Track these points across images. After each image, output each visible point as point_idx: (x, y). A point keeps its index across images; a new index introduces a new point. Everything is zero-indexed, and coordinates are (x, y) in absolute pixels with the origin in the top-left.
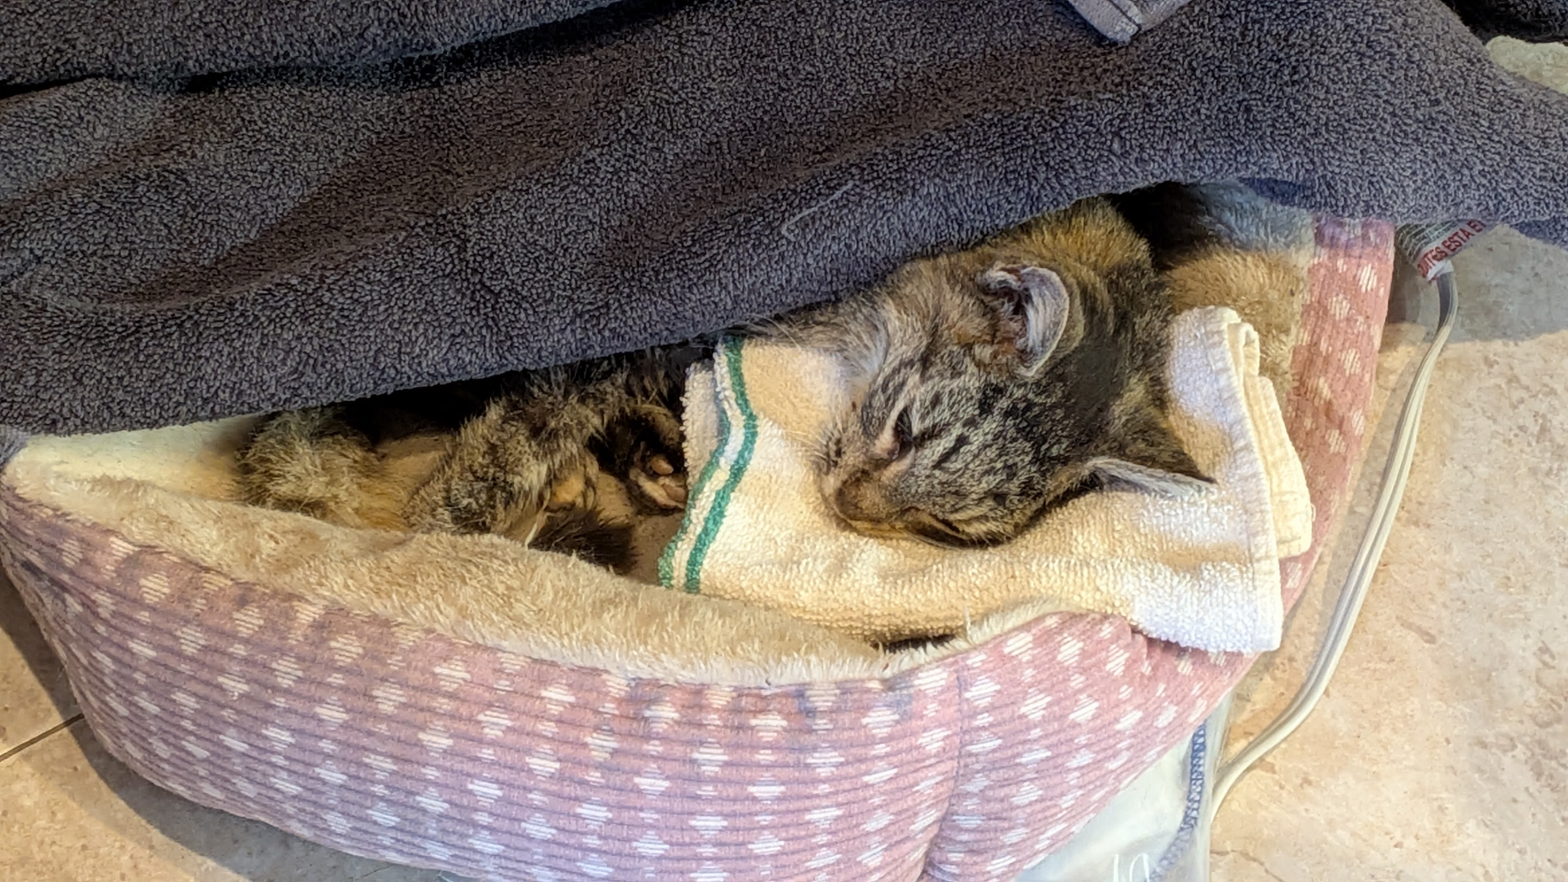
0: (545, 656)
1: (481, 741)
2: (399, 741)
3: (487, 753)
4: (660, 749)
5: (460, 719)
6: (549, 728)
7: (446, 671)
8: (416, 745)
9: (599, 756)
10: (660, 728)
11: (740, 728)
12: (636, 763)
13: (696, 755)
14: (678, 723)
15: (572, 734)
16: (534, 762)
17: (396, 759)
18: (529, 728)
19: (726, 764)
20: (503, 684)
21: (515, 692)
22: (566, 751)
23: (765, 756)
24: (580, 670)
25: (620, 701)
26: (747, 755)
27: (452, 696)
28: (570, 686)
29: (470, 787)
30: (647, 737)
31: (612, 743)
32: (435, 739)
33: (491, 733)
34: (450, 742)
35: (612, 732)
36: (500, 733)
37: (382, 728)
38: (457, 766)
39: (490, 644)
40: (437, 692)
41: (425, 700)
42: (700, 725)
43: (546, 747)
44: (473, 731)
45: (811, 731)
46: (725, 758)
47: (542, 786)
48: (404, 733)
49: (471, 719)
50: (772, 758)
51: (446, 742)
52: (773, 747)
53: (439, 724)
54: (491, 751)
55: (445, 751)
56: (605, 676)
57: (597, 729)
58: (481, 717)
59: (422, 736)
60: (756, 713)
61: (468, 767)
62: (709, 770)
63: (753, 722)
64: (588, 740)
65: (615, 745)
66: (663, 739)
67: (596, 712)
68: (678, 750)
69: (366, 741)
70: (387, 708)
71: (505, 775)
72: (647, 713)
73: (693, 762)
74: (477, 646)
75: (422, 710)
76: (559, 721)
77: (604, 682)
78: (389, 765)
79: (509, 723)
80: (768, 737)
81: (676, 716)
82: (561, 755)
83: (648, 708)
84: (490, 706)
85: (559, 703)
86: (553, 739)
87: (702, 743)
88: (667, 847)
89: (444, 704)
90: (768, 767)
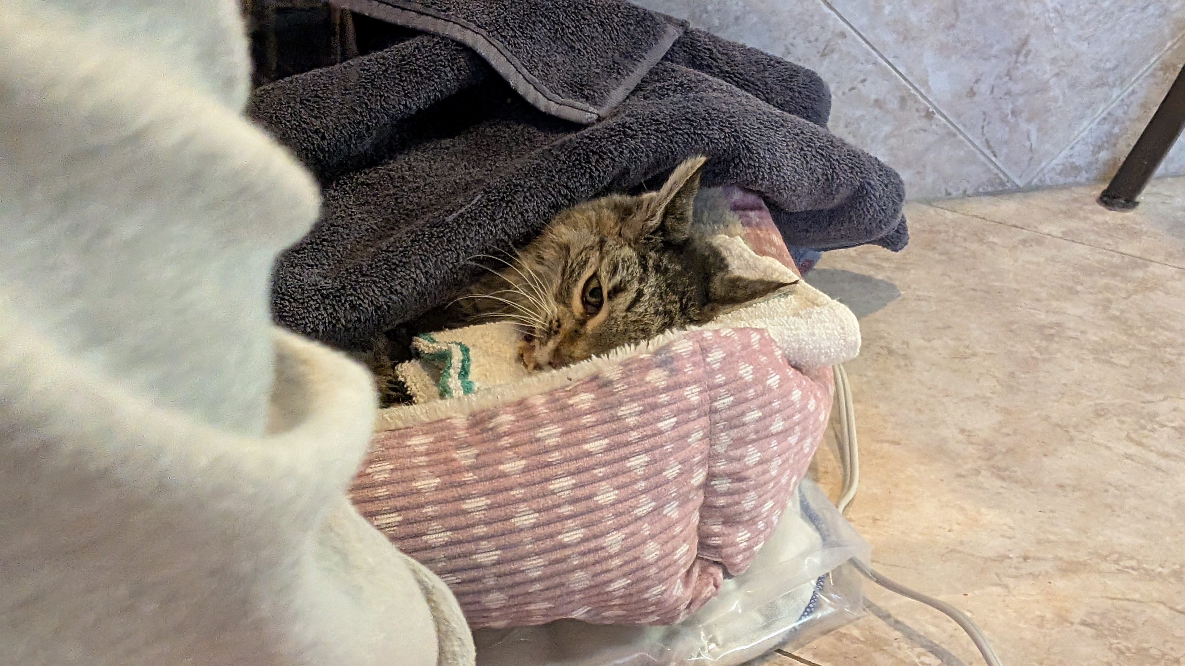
3: (382, 492)
4: (511, 441)
6: (422, 460)
9: (467, 462)
10: (504, 429)
11: (562, 409)
12: (497, 456)
13: (539, 435)
14: (516, 421)
15: (441, 457)
16: (419, 485)
18: (407, 465)
19: (562, 434)
22: (441, 469)
23: (588, 420)
24: (429, 424)
25: (467, 429)
26: (575, 423)
28: (426, 434)
30: (499, 437)
31: (474, 451)
33: (379, 475)
35: (470, 446)
36: (387, 476)
42: (533, 417)
43: (426, 471)
45: (613, 394)
46: (560, 429)
47: (431, 499)
50: (593, 419)
52: (592, 411)
54: (384, 490)
56: (449, 421)
57: (458, 448)
60: (569, 398)
62: (552, 442)
66: (510, 434)
68: (525, 436)
77: (451, 424)
81: (513, 418)
85: (423, 444)
86: (428, 465)
87: (539, 426)
88: (537, 515)
90: (592, 427)
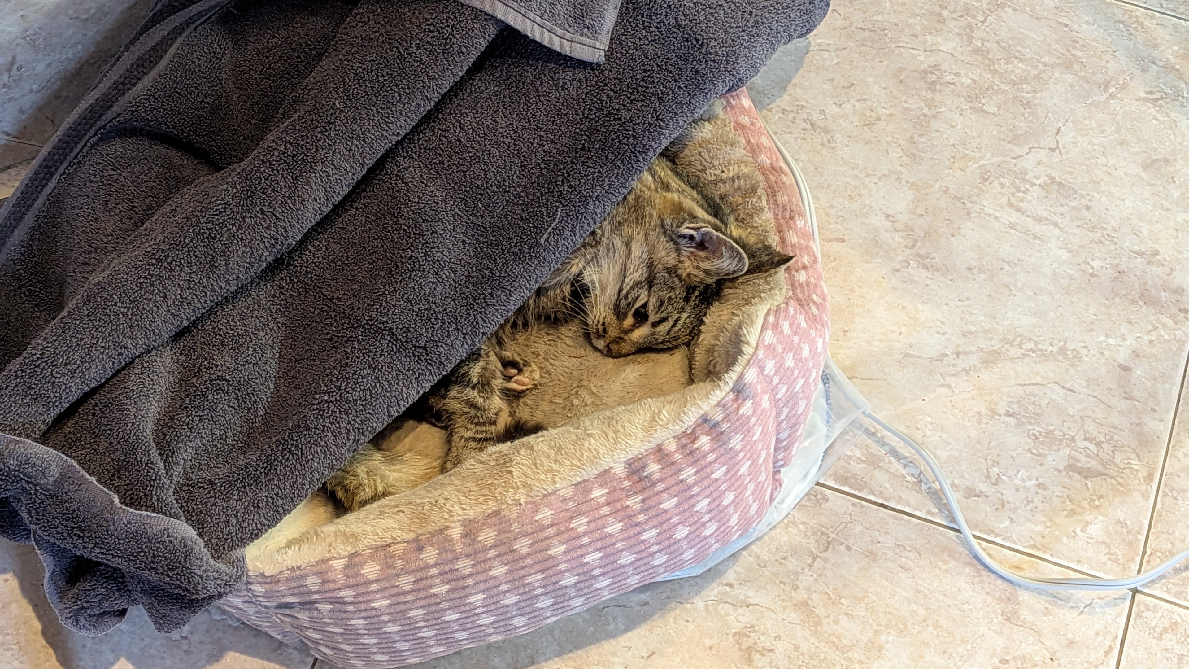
0: (579, 479)
1: (579, 537)
2: (540, 562)
3: (585, 540)
4: (663, 485)
5: (562, 533)
6: (605, 510)
7: (542, 516)
8: (549, 559)
9: (638, 506)
10: (656, 476)
11: (691, 453)
12: (656, 499)
13: (681, 477)
14: (662, 469)
15: (618, 506)
16: (610, 530)
17: (542, 571)
18: (597, 516)
19: (697, 472)
20: (571, 504)
21: (579, 504)
22: (622, 514)
23: (711, 457)
24: (599, 475)
25: (628, 478)
26: (703, 462)
27: (552, 526)
28: (601, 485)
29: (585, 561)
30: (654, 484)
31: (640, 498)
32: (556, 550)
33: (581, 530)
34: (565, 546)
35: (635, 493)
36: (586, 527)
37: (529, 561)
38: (574, 555)
39: (550, 491)
40: (543, 528)
41: (541, 536)
42: (673, 463)
43: (611, 519)
44: (572, 534)
45: (722, 433)
46: (695, 470)
47: (619, 538)
48: (540, 556)
49: (568, 530)
50: (715, 456)
51: (563, 548)
52: (712, 451)
53: (555, 541)
54: (587, 538)
55: (565, 552)
56: (613, 471)
57: (627, 496)
58: (572, 526)
59: (549, 552)
60: (693, 442)
61: (580, 552)
62: (691, 480)
63: (696, 446)
64: (628, 503)
65: (641, 498)
66: (662, 480)
67: (622, 489)
68: (672, 481)
69: (523, 572)
70: (524, 551)
71: (599, 545)
72: (645, 474)
73: (682, 481)
74: (545, 496)
75: (542, 541)
76: (608, 504)
77: (615, 474)
78: (540, 576)
79: (587, 520)
80: (707, 448)
81: (659, 466)
82: (619, 519)
83: (644, 471)
84: (572, 518)
85: (602, 496)
86: (611, 514)
87: (680, 471)
88: (688, 528)
89: (551, 531)
90: (715, 461)
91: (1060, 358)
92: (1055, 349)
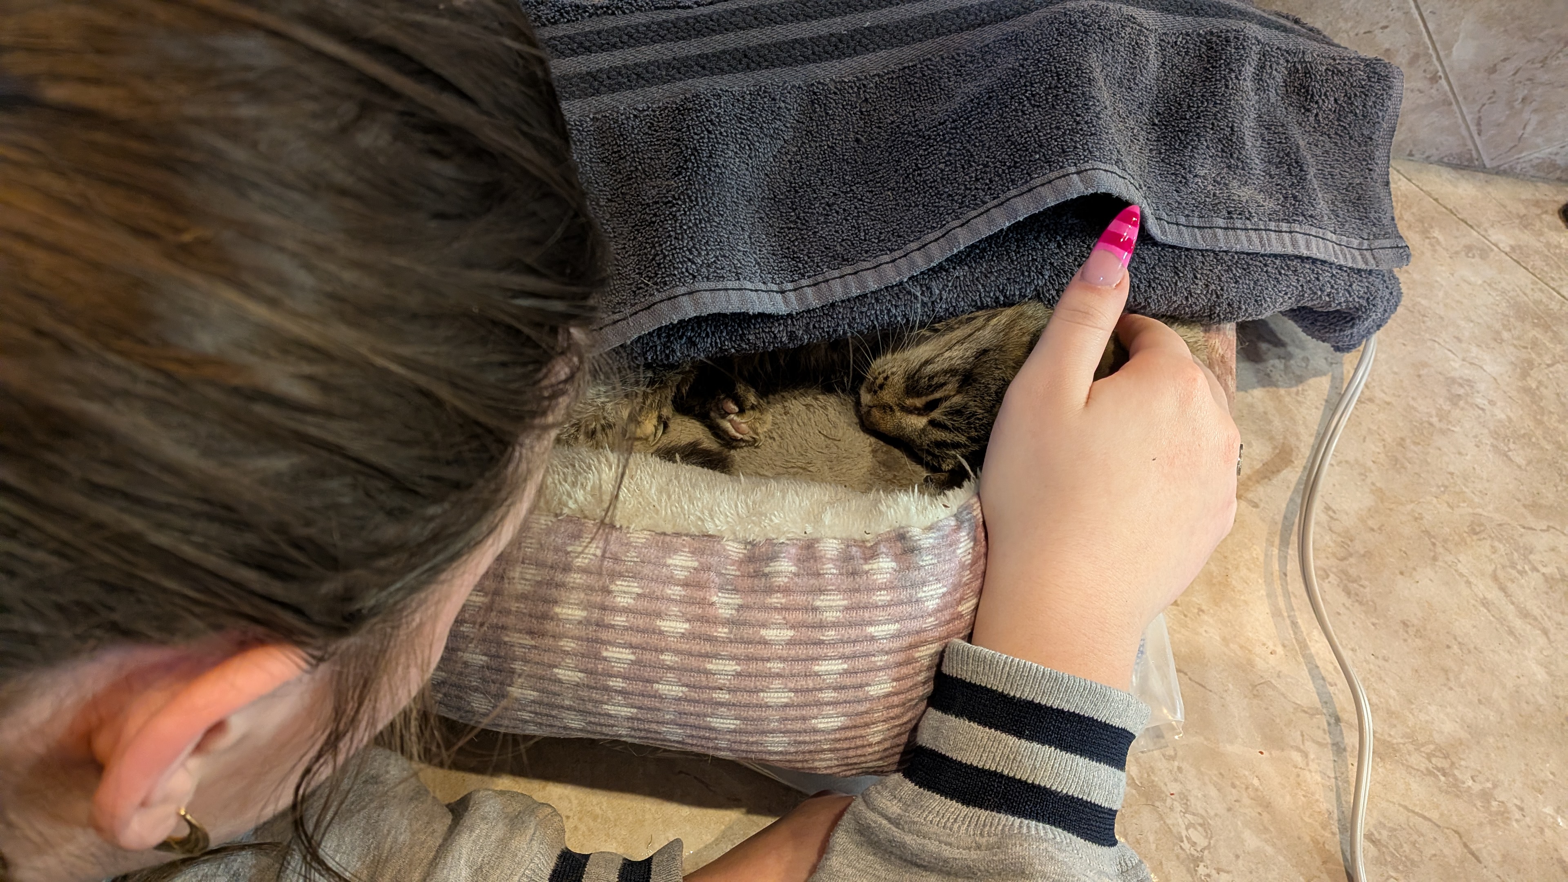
91: (1479, 804)
92: (1477, 788)
